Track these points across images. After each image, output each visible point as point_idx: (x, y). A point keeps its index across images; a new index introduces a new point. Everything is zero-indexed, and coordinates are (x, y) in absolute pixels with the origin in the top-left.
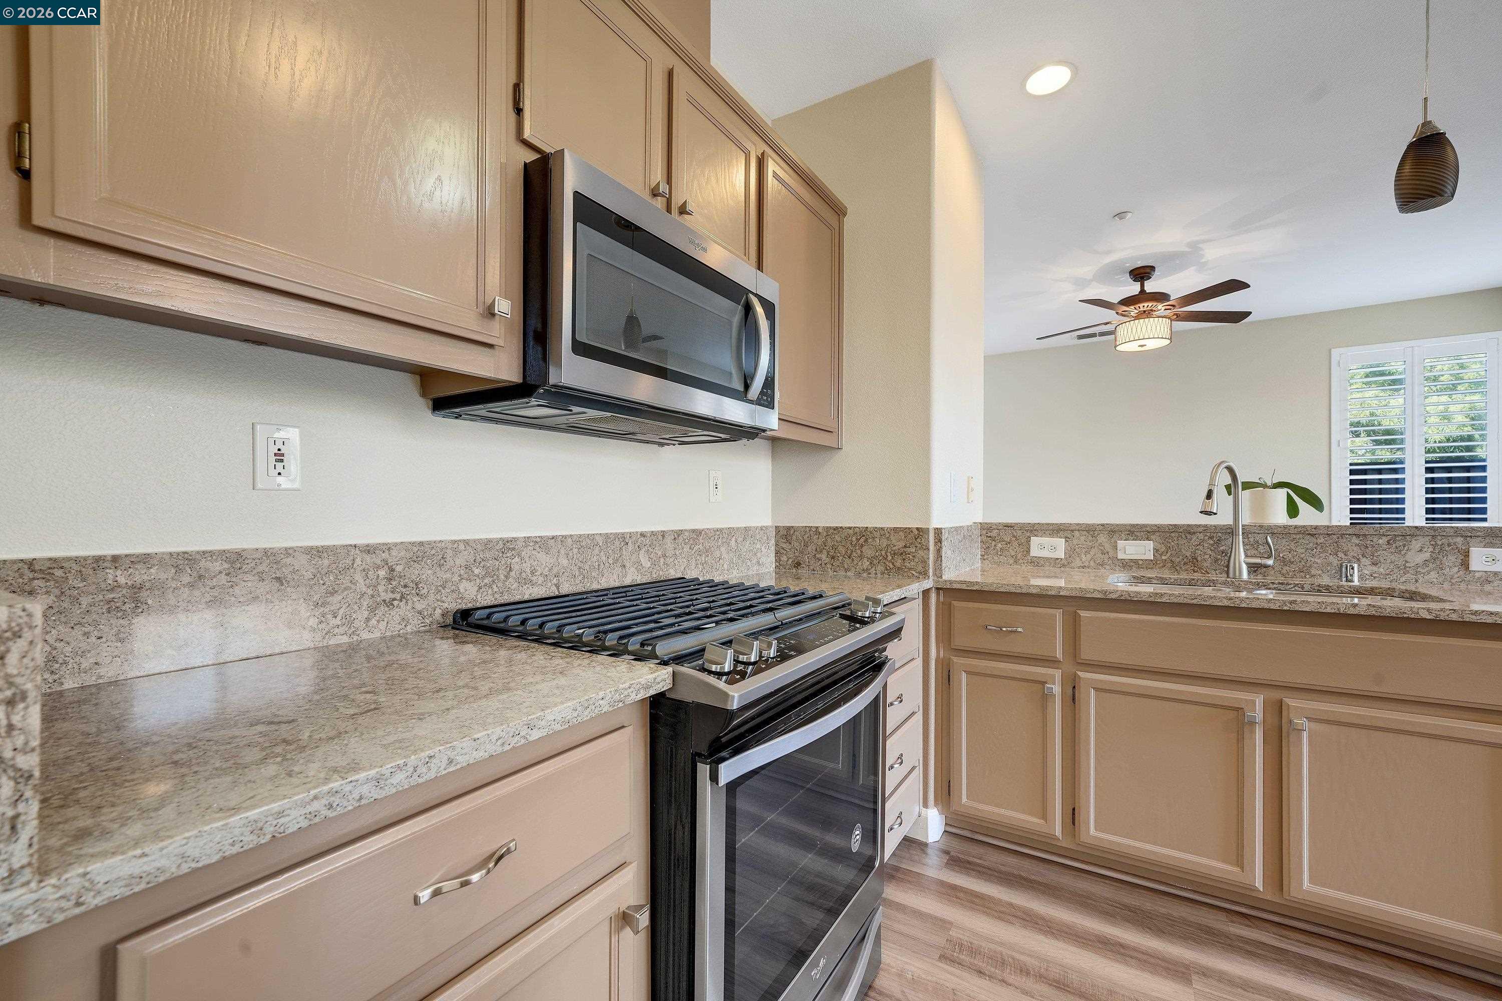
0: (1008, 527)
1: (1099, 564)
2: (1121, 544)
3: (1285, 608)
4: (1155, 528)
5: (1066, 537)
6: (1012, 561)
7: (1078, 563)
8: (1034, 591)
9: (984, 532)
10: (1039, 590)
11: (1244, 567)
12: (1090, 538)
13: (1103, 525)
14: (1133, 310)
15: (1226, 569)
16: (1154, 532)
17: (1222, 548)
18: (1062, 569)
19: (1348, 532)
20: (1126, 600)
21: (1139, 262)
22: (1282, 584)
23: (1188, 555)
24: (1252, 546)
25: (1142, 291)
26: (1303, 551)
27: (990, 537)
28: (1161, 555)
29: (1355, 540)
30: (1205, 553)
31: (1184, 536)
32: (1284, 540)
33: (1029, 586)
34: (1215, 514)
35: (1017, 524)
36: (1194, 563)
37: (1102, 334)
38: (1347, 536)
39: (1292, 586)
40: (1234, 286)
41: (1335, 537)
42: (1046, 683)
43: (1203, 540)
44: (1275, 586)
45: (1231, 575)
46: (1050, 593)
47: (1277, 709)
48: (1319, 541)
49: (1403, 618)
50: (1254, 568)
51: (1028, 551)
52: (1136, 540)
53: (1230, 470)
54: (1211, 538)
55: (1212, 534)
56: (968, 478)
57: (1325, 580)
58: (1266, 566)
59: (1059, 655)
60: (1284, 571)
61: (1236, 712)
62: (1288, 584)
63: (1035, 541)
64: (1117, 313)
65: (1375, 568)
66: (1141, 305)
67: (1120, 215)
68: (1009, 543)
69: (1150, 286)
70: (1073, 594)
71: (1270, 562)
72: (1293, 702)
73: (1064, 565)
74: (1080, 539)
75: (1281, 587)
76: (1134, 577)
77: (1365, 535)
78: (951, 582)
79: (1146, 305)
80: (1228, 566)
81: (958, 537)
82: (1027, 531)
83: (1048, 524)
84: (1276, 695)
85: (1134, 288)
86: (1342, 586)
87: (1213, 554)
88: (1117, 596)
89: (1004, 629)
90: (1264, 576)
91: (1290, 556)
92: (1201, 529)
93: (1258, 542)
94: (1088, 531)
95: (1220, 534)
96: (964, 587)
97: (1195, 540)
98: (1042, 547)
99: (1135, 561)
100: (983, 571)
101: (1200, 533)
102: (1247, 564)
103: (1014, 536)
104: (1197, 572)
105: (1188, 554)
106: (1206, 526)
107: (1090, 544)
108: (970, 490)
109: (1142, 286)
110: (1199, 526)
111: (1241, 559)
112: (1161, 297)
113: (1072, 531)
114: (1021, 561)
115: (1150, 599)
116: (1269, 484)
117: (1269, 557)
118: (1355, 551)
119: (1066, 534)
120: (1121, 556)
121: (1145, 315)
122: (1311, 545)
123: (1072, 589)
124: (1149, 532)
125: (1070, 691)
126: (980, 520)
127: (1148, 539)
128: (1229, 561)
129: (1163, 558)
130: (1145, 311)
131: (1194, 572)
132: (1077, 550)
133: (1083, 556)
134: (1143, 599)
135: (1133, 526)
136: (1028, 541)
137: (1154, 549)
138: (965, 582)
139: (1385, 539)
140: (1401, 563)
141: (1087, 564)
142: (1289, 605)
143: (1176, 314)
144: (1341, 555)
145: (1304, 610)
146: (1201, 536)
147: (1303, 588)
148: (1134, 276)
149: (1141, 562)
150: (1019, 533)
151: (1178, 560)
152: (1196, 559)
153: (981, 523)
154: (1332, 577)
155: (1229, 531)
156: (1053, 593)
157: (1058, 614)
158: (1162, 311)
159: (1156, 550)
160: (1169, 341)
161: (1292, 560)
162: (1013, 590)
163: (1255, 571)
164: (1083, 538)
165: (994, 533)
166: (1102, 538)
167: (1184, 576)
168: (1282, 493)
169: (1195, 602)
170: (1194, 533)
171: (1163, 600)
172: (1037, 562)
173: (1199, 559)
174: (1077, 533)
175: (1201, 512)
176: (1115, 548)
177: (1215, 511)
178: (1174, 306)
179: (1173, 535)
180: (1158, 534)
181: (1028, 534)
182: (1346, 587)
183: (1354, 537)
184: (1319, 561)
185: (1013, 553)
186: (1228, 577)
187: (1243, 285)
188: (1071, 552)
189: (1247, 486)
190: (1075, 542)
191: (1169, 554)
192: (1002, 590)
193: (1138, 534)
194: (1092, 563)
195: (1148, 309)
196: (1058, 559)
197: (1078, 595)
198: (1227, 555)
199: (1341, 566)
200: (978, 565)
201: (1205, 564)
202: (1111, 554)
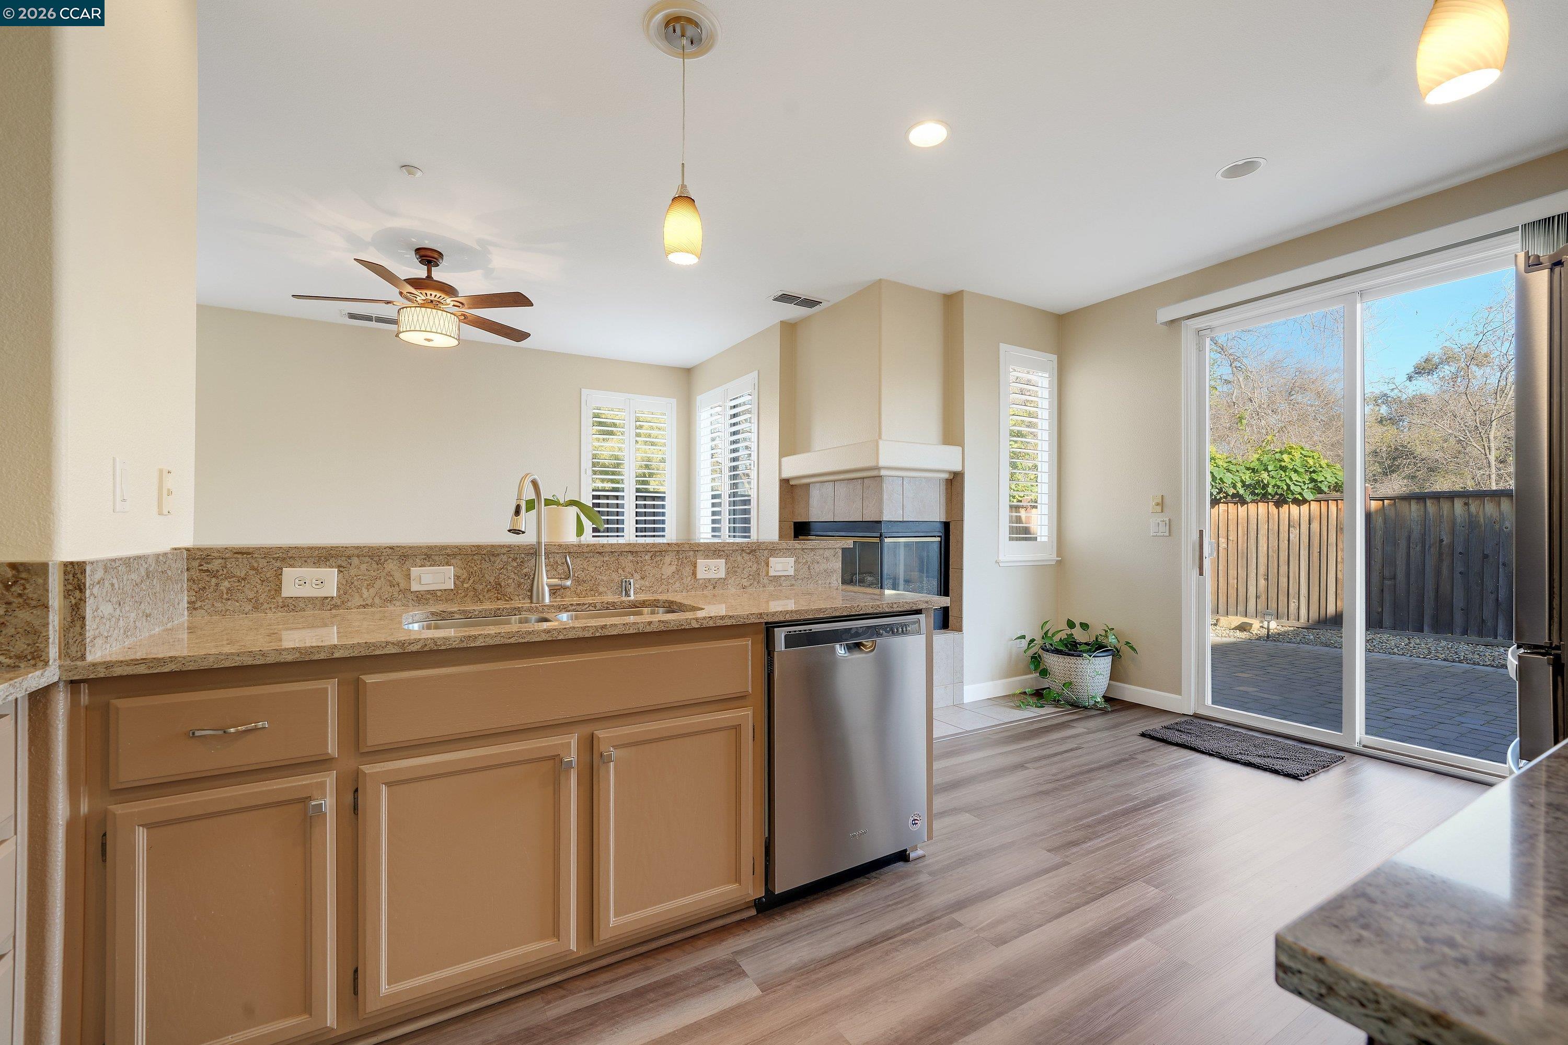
0: (242, 553)
1: (386, 600)
2: (415, 571)
3: (598, 634)
4: (456, 550)
5: (339, 566)
6: (248, 607)
7: (357, 601)
8: (289, 658)
9: (195, 564)
10: (297, 655)
11: (546, 589)
12: (375, 566)
13: (391, 548)
14: (421, 296)
15: (529, 594)
16: (454, 555)
17: (525, 571)
18: (334, 611)
19: (625, 550)
20: (431, 651)
21: (427, 242)
22: (579, 605)
23: (492, 581)
24: (552, 567)
25: (429, 277)
26: (593, 569)
27: (208, 571)
28: (463, 582)
29: (630, 557)
30: (509, 577)
31: (487, 559)
32: (578, 560)
33: (280, 651)
34: (523, 532)
35: (259, 549)
36: (498, 590)
37: (380, 320)
38: (625, 554)
39: (587, 606)
40: (518, 300)
41: (616, 554)
42: (310, 798)
43: (507, 563)
44: (574, 607)
45: (535, 600)
46: (316, 657)
47: (590, 744)
48: (605, 559)
49: (682, 629)
50: (554, 591)
51: (279, 589)
52: (433, 566)
53: (535, 483)
54: (515, 559)
55: (516, 555)
56: (161, 471)
57: (610, 598)
58: (565, 588)
59: (332, 748)
60: (578, 591)
61: (553, 761)
62: (584, 604)
63: (289, 574)
64: (401, 293)
65: (643, 582)
66: (429, 292)
67: (408, 168)
68: (244, 579)
69: (438, 274)
70: (356, 654)
71: (568, 583)
72: (601, 734)
73: (336, 607)
74: (359, 568)
75: (578, 608)
76: (433, 614)
77: (637, 552)
78: (108, 665)
79: (434, 293)
80: (531, 590)
81: (134, 576)
82: (276, 559)
83: (311, 548)
84: (586, 730)
85: (420, 272)
86: (623, 602)
87: (516, 578)
88: (419, 647)
89: (232, 730)
90: (562, 597)
91: (583, 574)
92: (504, 550)
93: (557, 562)
94: (371, 557)
95: (523, 555)
96: (142, 670)
97: (498, 564)
98: (302, 582)
99: (433, 593)
100: (191, 629)
101: (504, 554)
102: (549, 586)
103: (253, 568)
104: (501, 599)
105: (492, 579)
106: (509, 546)
107: (375, 574)
108: (163, 493)
109: (429, 271)
110: (503, 546)
111: (545, 580)
112: (449, 290)
113: (349, 557)
114: (266, 606)
115: (462, 645)
116: (562, 501)
117: (567, 578)
118: (630, 568)
119: (339, 562)
120: (415, 587)
121: (431, 305)
122: (599, 562)
123: (353, 646)
124: (448, 555)
125: (349, 798)
126: (187, 541)
127: (448, 564)
128: (532, 584)
129: (465, 585)
130: (432, 301)
131: (498, 600)
132: (356, 583)
133: (364, 591)
134: (453, 646)
135: (430, 548)
136: (279, 575)
137: (454, 575)
138: (143, 661)
139: (650, 555)
140: (658, 576)
141: (369, 602)
142: (600, 631)
143: (464, 315)
144: (620, 571)
145: (612, 634)
146: (505, 558)
147: (595, 607)
148: (421, 257)
149: (439, 594)
150: (263, 563)
151: (481, 587)
152: (500, 584)
153: (188, 550)
154: (614, 593)
155: (531, 551)
156: (322, 656)
157: (331, 687)
158: (451, 306)
159: (457, 577)
160: (455, 342)
161: (585, 579)
162: (249, 661)
163: (554, 594)
164: (364, 567)
165: (215, 565)
166: (391, 566)
167: (487, 606)
168: (574, 510)
169: (512, 641)
170: (498, 555)
171: (478, 644)
172: (293, 605)
173: (503, 584)
174: (355, 561)
175: (509, 531)
176: (408, 577)
177: (523, 530)
178: (462, 304)
179: (476, 557)
180: (459, 557)
181: (278, 564)
182: (627, 602)
183: (630, 554)
184: (604, 578)
185: (251, 595)
186: (531, 602)
187: (527, 303)
188: (346, 587)
189: (548, 502)
190: (353, 572)
191: (471, 581)
192: (227, 664)
193: (436, 558)
194: (377, 600)
195: (436, 299)
196: (326, 598)
197: (363, 654)
198: (531, 578)
199: (622, 582)
200: (182, 617)
201: (509, 590)
202: (402, 586)
